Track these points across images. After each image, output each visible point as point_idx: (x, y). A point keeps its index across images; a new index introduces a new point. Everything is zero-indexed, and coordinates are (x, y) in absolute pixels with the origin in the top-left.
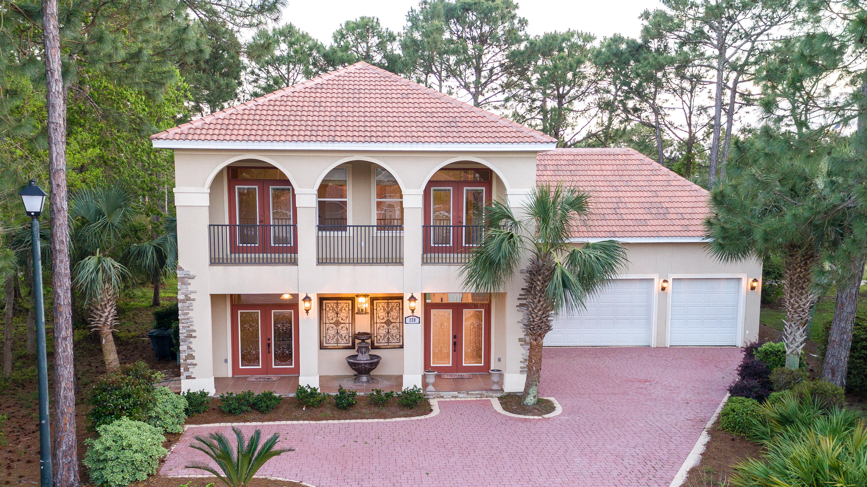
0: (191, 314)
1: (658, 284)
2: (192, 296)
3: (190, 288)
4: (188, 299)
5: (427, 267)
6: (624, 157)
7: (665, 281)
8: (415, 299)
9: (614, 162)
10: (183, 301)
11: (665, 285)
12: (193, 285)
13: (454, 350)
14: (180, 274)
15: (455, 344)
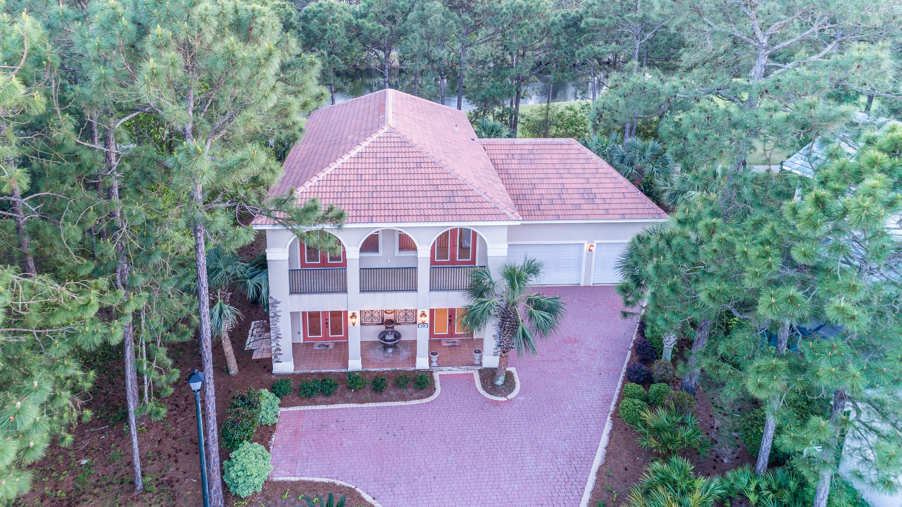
0: (278, 324)
1: (586, 247)
2: (279, 314)
3: (277, 309)
4: (276, 315)
5: (433, 293)
6: (568, 147)
7: (591, 246)
8: (426, 316)
9: (560, 152)
10: (273, 317)
11: (591, 248)
12: (279, 307)
13: (450, 324)
14: (270, 301)
15: (450, 321)
